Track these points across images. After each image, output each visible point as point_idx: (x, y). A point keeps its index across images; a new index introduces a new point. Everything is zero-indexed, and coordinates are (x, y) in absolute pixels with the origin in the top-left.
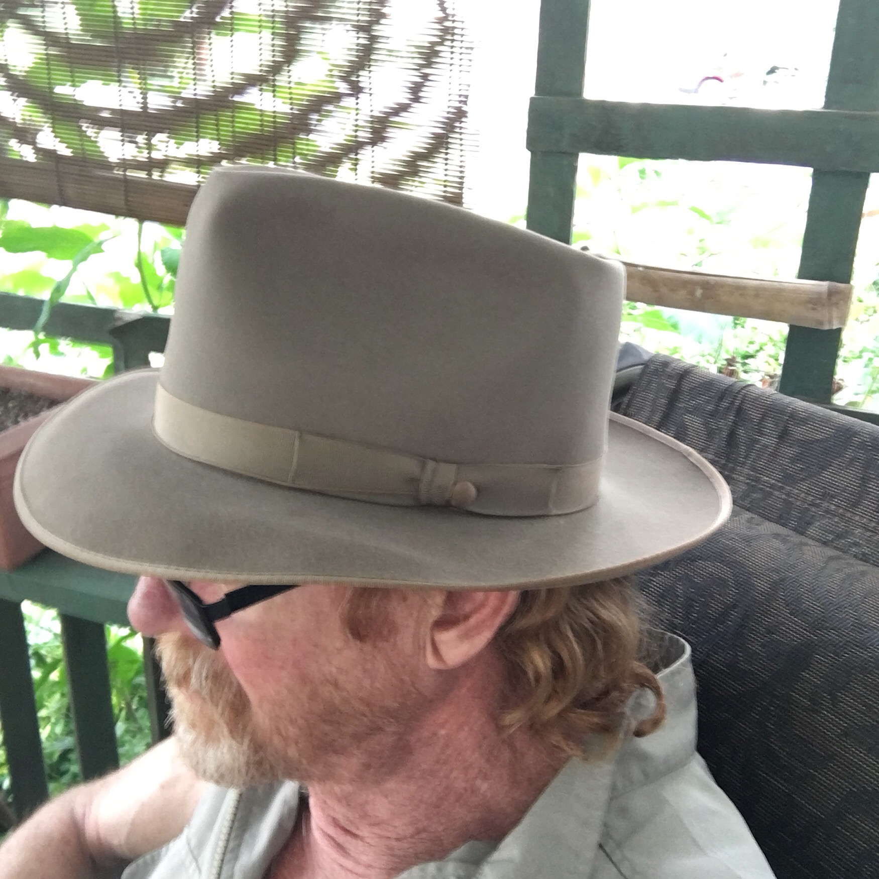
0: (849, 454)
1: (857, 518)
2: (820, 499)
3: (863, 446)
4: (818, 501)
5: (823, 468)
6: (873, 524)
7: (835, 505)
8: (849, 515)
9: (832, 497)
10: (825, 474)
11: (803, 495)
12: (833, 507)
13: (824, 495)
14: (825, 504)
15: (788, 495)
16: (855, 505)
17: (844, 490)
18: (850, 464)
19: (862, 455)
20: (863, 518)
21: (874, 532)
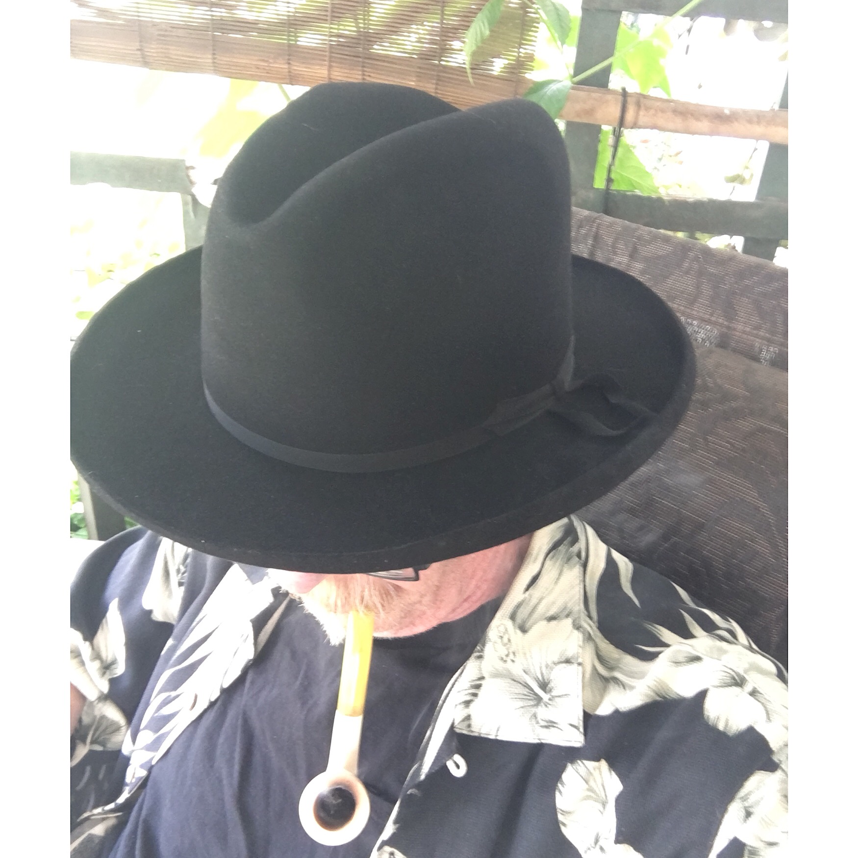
0: (686, 265)
3: (696, 259)
5: (666, 276)
6: (706, 316)
8: (689, 311)
9: (675, 298)
10: (669, 280)
16: (693, 302)
17: (682, 292)
18: (687, 273)
19: (696, 266)
20: (698, 312)
21: (709, 322)
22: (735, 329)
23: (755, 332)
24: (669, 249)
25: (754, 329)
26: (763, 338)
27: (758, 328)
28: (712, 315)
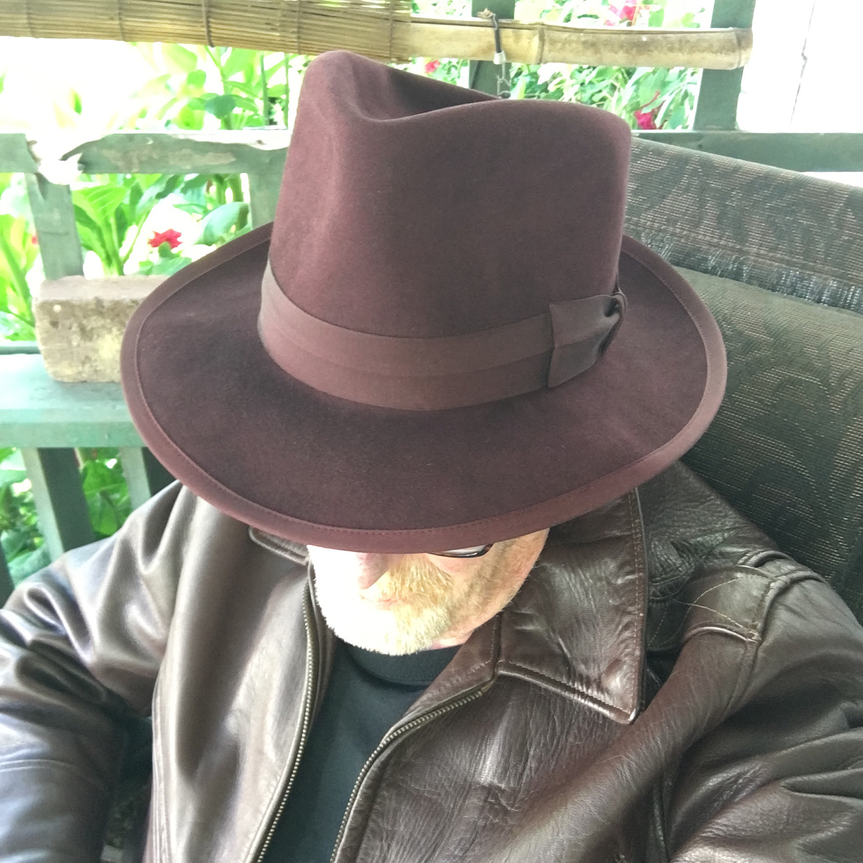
0: (685, 180)
1: (700, 237)
2: (665, 225)
3: (694, 173)
4: (664, 227)
5: (664, 197)
6: (715, 240)
7: (679, 228)
8: (693, 235)
9: (678, 222)
10: (667, 201)
11: (649, 223)
12: (678, 230)
13: (667, 220)
14: (671, 229)
15: (636, 224)
16: (697, 225)
17: (685, 214)
18: (687, 190)
19: (695, 181)
20: (705, 235)
21: (717, 247)
22: (747, 253)
23: (771, 254)
24: (664, 163)
25: (769, 251)
26: (781, 261)
27: (775, 249)
28: (721, 239)
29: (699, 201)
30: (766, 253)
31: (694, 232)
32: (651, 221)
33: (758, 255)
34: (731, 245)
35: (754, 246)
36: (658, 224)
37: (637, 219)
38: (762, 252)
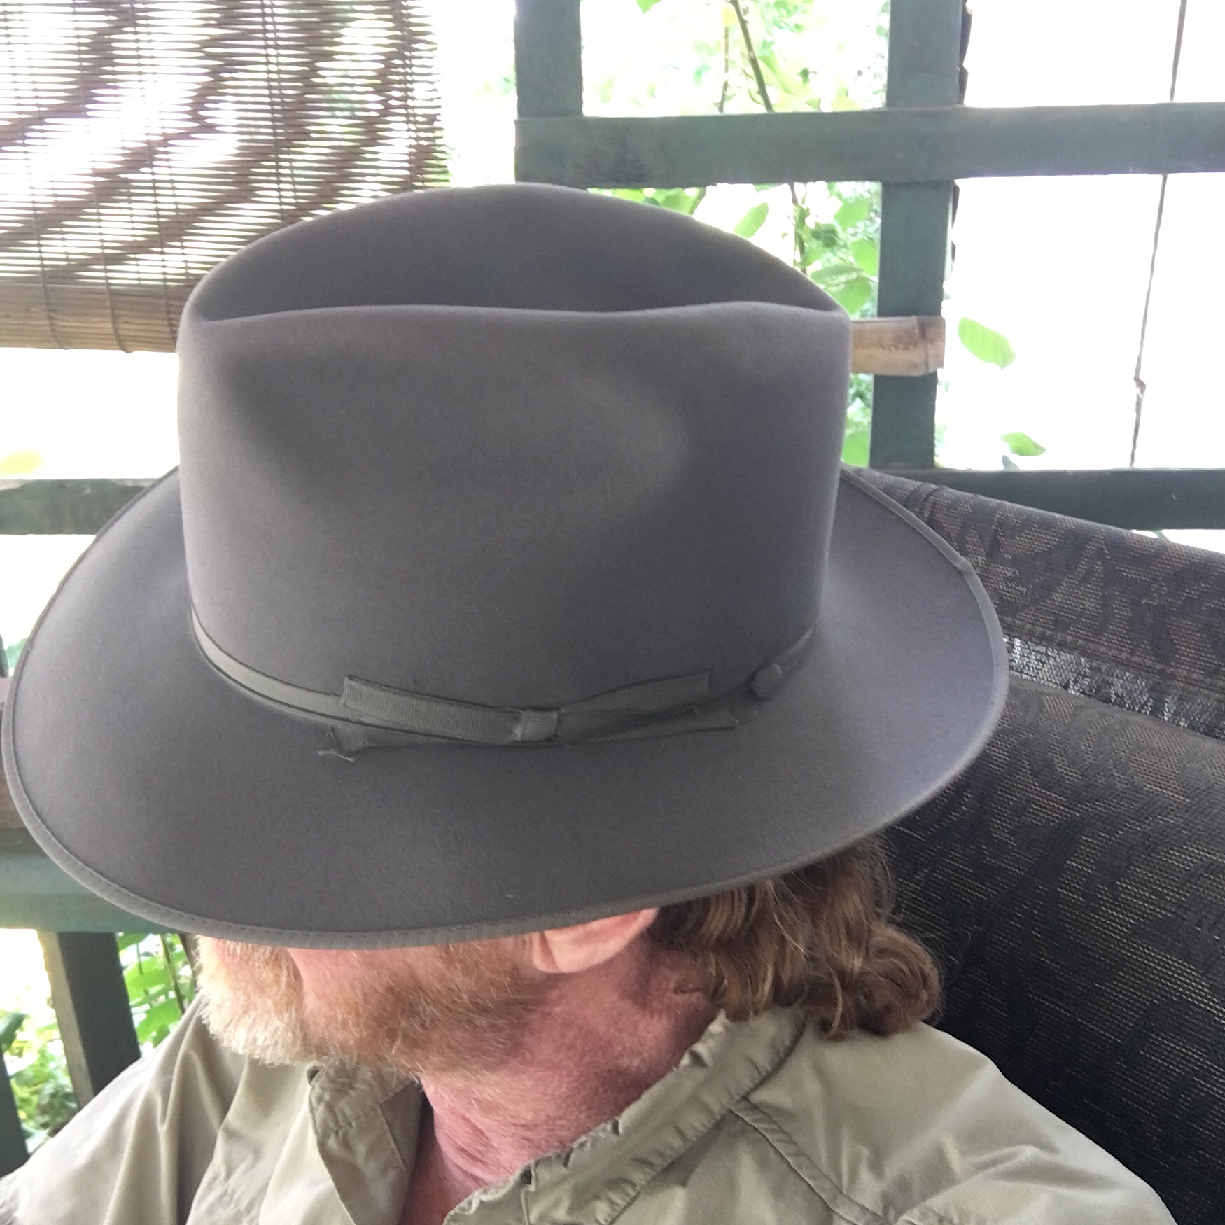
0: (1083, 567)
1: (1103, 649)
2: (1051, 630)
3: (1100, 554)
4: (1049, 633)
5: (1050, 590)
6: (1124, 655)
7: (1071, 635)
8: (1092, 646)
9: (1067, 625)
10: (1054, 596)
11: (1029, 626)
12: (1069, 638)
13: (1056, 622)
14: (1060, 636)
15: (1009, 628)
16: (1098, 632)
17: (1081, 615)
18: (1085, 580)
19: (1099, 567)
20: (1110, 648)
21: (1127, 665)
22: (1173, 677)
23: (1208, 680)
24: (1054, 539)
25: (1205, 676)
27: (1214, 673)
28: (1132, 654)
29: (1103, 598)
30: (1201, 677)
31: (1094, 642)
32: (1032, 624)
33: (1188, 681)
34: (1148, 662)
35: (1183, 667)
36: (1041, 629)
37: (1010, 619)
38: (1195, 676)
